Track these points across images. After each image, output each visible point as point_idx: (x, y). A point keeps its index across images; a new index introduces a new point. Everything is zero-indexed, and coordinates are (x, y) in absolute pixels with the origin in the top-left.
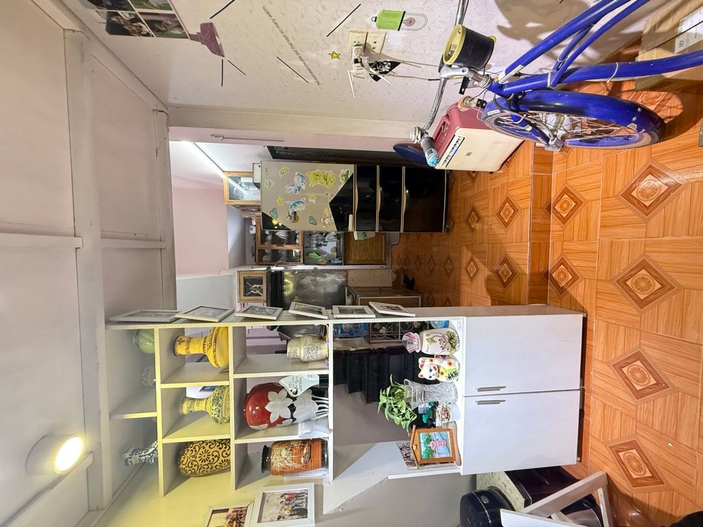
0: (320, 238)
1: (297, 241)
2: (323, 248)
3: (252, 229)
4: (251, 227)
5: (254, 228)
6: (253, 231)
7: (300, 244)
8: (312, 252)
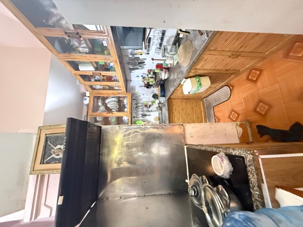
0: (145, 109)
1: (126, 110)
2: (147, 118)
3: (85, 99)
4: (85, 97)
5: (88, 99)
6: (86, 102)
7: (129, 112)
8: (139, 120)
